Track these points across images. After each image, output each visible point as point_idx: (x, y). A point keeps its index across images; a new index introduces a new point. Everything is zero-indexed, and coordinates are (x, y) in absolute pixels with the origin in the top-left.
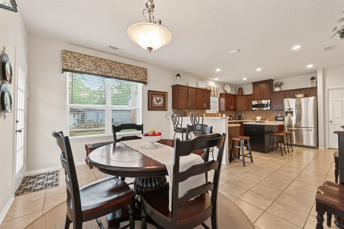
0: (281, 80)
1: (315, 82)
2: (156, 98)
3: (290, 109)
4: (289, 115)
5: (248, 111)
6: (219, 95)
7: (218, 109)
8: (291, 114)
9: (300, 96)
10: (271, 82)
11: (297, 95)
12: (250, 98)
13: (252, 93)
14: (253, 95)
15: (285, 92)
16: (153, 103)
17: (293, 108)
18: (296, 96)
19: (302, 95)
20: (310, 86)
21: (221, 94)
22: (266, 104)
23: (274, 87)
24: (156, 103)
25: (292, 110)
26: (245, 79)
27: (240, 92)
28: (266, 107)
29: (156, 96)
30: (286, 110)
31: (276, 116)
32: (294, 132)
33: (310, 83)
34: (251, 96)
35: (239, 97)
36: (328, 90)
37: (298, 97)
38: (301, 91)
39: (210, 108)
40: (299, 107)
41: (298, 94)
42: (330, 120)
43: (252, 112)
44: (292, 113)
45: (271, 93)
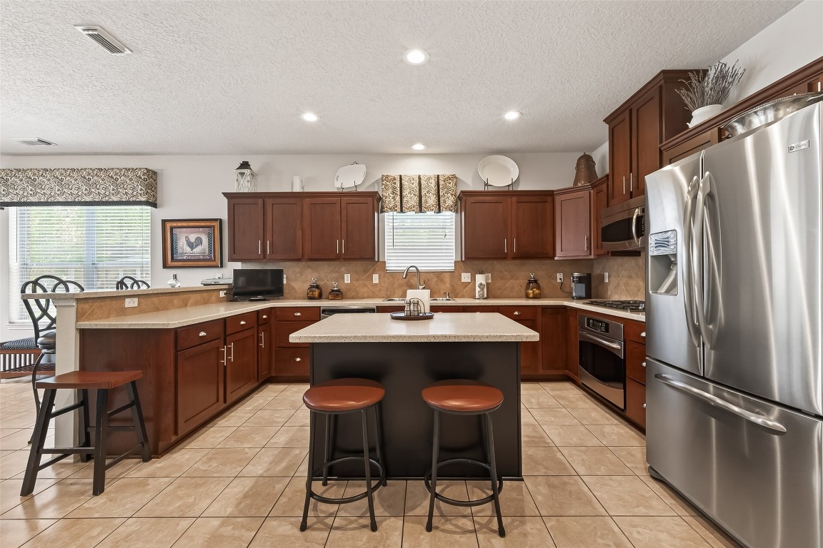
2: (186, 237)
6: (449, 201)
7: (456, 257)
12: (602, 193)
13: (608, 171)
14: (611, 177)
16: (180, 251)
17: (676, 233)
22: (639, 218)
24: (188, 249)
27: (584, 173)
29: (185, 232)
30: (653, 250)
34: (605, 187)
45: (664, 153)
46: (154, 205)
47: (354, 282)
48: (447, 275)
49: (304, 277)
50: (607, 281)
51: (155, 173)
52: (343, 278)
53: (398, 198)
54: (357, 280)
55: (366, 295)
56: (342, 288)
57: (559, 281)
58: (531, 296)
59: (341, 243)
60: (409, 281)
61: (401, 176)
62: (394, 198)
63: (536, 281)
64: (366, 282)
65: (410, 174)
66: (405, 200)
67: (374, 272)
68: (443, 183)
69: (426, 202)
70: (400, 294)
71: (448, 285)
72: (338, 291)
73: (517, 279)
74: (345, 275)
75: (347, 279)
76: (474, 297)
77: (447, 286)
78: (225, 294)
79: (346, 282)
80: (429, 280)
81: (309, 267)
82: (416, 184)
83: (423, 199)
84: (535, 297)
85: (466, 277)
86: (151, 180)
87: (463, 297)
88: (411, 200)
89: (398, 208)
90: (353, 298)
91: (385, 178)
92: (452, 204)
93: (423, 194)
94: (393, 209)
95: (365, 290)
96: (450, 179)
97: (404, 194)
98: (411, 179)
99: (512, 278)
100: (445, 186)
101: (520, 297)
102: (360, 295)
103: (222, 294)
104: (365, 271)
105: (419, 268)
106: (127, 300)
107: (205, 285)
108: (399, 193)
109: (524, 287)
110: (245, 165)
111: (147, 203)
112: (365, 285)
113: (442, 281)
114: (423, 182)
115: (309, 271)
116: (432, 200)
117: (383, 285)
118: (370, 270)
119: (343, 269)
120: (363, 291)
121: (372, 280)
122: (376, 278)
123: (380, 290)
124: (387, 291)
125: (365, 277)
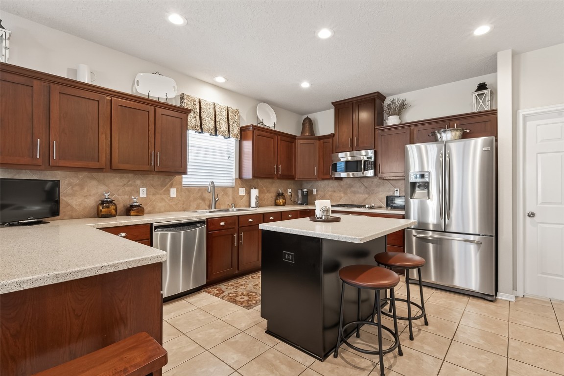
0: (402, 96)
1: (488, 98)
3: (422, 176)
4: (418, 191)
5: (323, 179)
6: (235, 130)
7: (234, 175)
8: (426, 191)
9: (447, 136)
10: (378, 101)
11: (440, 134)
12: (329, 144)
13: (333, 131)
14: (336, 136)
15: (412, 128)
17: (429, 173)
18: (439, 136)
19: (454, 133)
20: (475, 110)
21: (243, 131)
22: (365, 161)
23: (385, 115)
25: (427, 180)
26: (305, 85)
27: (307, 128)
28: (365, 170)
30: (412, 179)
31: (390, 194)
32: (431, 246)
33: (474, 101)
34: (331, 140)
35: (302, 141)
36: (525, 117)
37: (444, 139)
38: (451, 123)
39: (186, 168)
40: (445, 168)
41: (444, 132)
42: (528, 211)
43: (336, 183)
44: (426, 185)
45: (377, 132)
47: (151, 197)
48: (230, 190)
49: (86, 190)
50: (315, 193)
52: (138, 192)
53: (198, 119)
54: (154, 194)
55: (162, 209)
57: (289, 194)
58: (282, 204)
60: (202, 195)
61: (199, 100)
62: (195, 118)
64: (163, 196)
65: (207, 100)
66: (203, 121)
67: (171, 186)
68: (231, 114)
69: (220, 127)
70: (195, 207)
71: (231, 198)
72: (138, 206)
73: (270, 193)
74: (141, 189)
75: (143, 193)
76: (248, 207)
77: (229, 198)
79: (141, 196)
80: (217, 194)
81: (93, 178)
82: (212, 111)
83: (218, 124)
85: (242, 191)
87: (240, 206)
88: (209, 124)
89: (199, 129)
90: (150, 213)
91: (187, 98)
92: (237, 133)
93: (217, 120)
94: (194, 128)
95: (162, 204)
96: (236, 113)
97: (203, 116)
98: (208, 104)
99: (268, 191)
100: (233, 118)
102: (157, 210)
104: (163, 185)
108: (198, 114)
109: (274, 198)
112: (163, 199)
113: (226, 194)
114: (217, 110)
115: (94, 183)
116: (223, 127)
117: (180, 199)
118: (168, 183)
119: (138, 182)
120: (160, 205)
121: (169, 194)
122: (173, 192)
123: (177, 204)
124: (183, 204)
125: (163, 191)
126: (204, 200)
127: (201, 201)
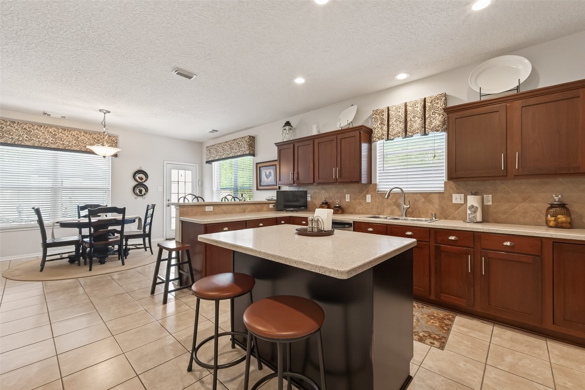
2: (265, 172)
46: (254, 155)
47: (353, 201)
48: (436, 196)
51: (254, 138)
52: (345, 197)
53: (385, 128)
54: (355, 199)
55: (361, 212)
56: (343, 205)
59: (336, 171)
60: (396, 201)
61: (388, 108)
62: (382, 128)
63: (562, 206)
64: (361, 201)
66: (391, 128)
67: (367, 193)
68: (429, 104)
69: (411, 126)
70: (389, 212)
71: (437, 206)
72: (339, 207)
73: (532, 201)
74: (347, 195)
75: (348, 198)
76: (465, 220)
77: (435, 207)
78: (273, 206)
79: (346, 200)
80: (416, 201)
82: (402, 111)
83: (409, 124)
84: (558, 226)
85: (457, 198)
86: (252, 141)
87: (454, 218)
88: (396, 127)
89: (385, 137)
90: (351, 213)
91: (376, 112)
92: (438, 123)
93: (408, 119)
94: (381, 138)
95: (361, 207)
96: (438, 99)
97: (390, 123)
98: (398, 108)
99: (524, 200)
101: (537, 224)
102: (356, 211)
103: (271, 206)
104: (361, 192)
105: (404, 190)
106: (207, 207)
107: (268, 200)
108: (386, 123)
109: (544, 211)
110: (288, 124)
111: (250, 155)
112: (361, 203)
113: (430, 201)
114: (409, 108)
116: (417, 123)
117: (374, 204)
118: (364, 191)
119: (345, 190)
120: (359, 208)
121: (366, 199)
122: (369, 198)
123: (372, 208)
124: (377, 209)
125: (360, 197)
126: (399, 206)
127: (395, 207)
